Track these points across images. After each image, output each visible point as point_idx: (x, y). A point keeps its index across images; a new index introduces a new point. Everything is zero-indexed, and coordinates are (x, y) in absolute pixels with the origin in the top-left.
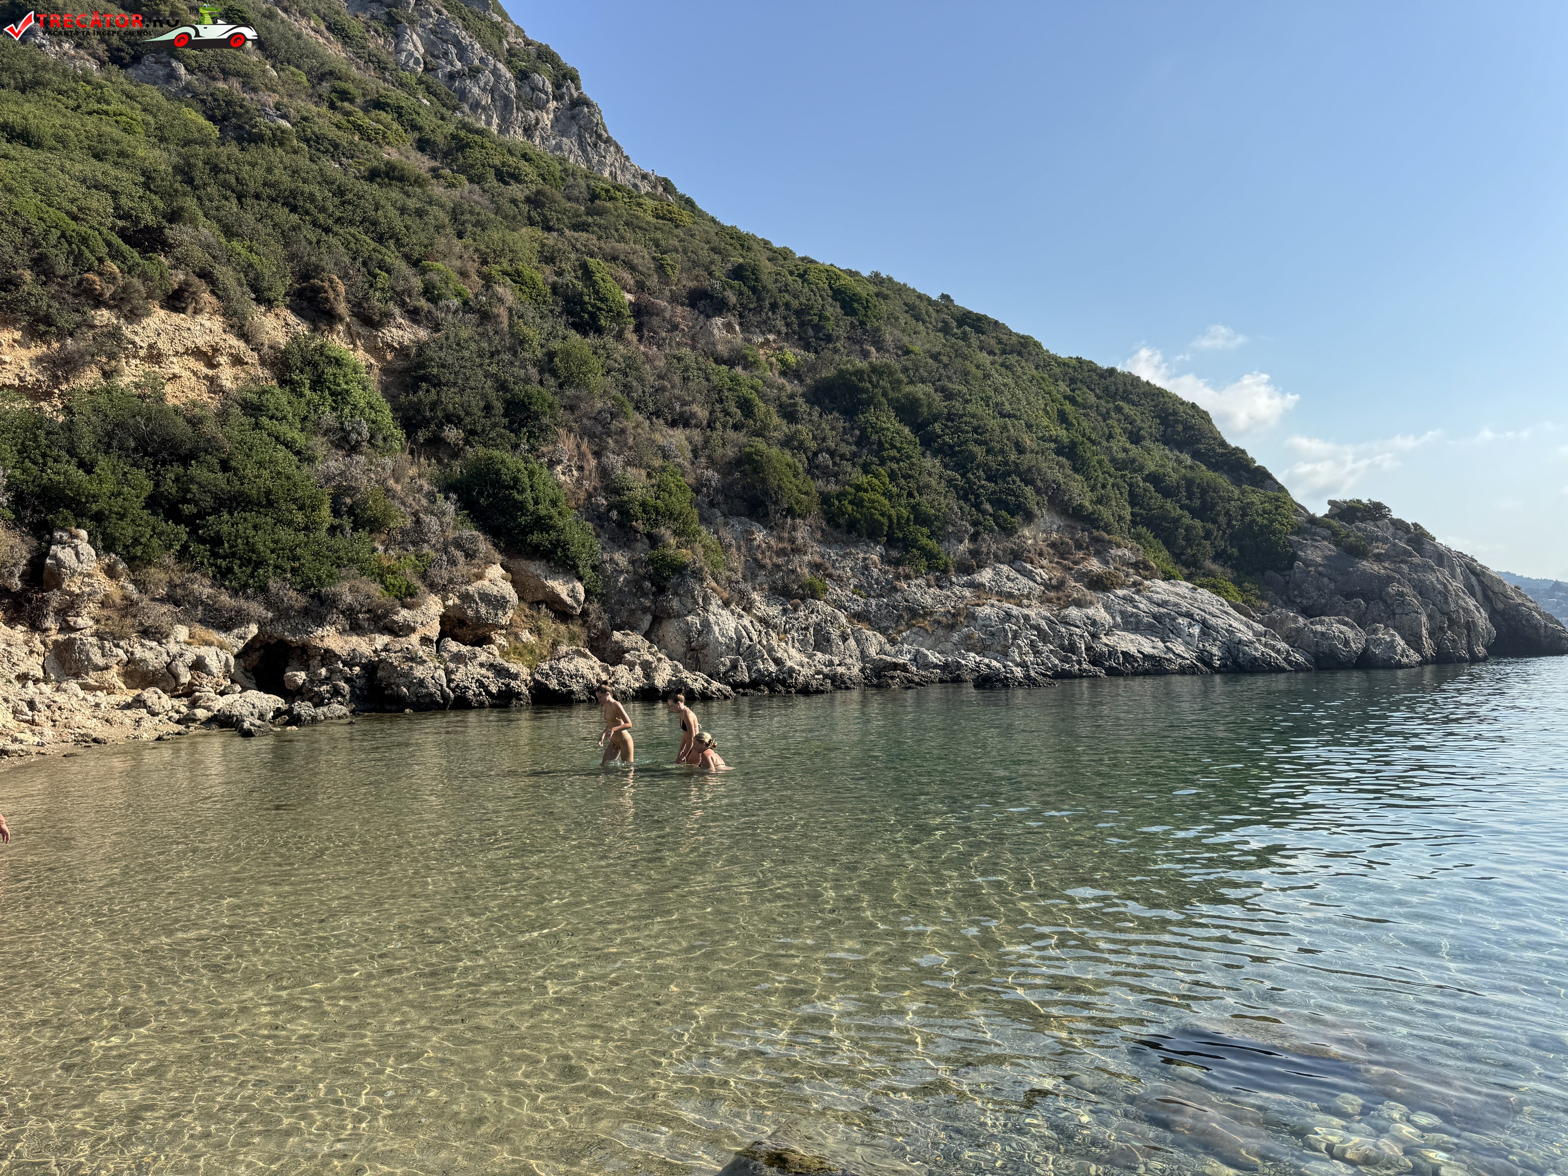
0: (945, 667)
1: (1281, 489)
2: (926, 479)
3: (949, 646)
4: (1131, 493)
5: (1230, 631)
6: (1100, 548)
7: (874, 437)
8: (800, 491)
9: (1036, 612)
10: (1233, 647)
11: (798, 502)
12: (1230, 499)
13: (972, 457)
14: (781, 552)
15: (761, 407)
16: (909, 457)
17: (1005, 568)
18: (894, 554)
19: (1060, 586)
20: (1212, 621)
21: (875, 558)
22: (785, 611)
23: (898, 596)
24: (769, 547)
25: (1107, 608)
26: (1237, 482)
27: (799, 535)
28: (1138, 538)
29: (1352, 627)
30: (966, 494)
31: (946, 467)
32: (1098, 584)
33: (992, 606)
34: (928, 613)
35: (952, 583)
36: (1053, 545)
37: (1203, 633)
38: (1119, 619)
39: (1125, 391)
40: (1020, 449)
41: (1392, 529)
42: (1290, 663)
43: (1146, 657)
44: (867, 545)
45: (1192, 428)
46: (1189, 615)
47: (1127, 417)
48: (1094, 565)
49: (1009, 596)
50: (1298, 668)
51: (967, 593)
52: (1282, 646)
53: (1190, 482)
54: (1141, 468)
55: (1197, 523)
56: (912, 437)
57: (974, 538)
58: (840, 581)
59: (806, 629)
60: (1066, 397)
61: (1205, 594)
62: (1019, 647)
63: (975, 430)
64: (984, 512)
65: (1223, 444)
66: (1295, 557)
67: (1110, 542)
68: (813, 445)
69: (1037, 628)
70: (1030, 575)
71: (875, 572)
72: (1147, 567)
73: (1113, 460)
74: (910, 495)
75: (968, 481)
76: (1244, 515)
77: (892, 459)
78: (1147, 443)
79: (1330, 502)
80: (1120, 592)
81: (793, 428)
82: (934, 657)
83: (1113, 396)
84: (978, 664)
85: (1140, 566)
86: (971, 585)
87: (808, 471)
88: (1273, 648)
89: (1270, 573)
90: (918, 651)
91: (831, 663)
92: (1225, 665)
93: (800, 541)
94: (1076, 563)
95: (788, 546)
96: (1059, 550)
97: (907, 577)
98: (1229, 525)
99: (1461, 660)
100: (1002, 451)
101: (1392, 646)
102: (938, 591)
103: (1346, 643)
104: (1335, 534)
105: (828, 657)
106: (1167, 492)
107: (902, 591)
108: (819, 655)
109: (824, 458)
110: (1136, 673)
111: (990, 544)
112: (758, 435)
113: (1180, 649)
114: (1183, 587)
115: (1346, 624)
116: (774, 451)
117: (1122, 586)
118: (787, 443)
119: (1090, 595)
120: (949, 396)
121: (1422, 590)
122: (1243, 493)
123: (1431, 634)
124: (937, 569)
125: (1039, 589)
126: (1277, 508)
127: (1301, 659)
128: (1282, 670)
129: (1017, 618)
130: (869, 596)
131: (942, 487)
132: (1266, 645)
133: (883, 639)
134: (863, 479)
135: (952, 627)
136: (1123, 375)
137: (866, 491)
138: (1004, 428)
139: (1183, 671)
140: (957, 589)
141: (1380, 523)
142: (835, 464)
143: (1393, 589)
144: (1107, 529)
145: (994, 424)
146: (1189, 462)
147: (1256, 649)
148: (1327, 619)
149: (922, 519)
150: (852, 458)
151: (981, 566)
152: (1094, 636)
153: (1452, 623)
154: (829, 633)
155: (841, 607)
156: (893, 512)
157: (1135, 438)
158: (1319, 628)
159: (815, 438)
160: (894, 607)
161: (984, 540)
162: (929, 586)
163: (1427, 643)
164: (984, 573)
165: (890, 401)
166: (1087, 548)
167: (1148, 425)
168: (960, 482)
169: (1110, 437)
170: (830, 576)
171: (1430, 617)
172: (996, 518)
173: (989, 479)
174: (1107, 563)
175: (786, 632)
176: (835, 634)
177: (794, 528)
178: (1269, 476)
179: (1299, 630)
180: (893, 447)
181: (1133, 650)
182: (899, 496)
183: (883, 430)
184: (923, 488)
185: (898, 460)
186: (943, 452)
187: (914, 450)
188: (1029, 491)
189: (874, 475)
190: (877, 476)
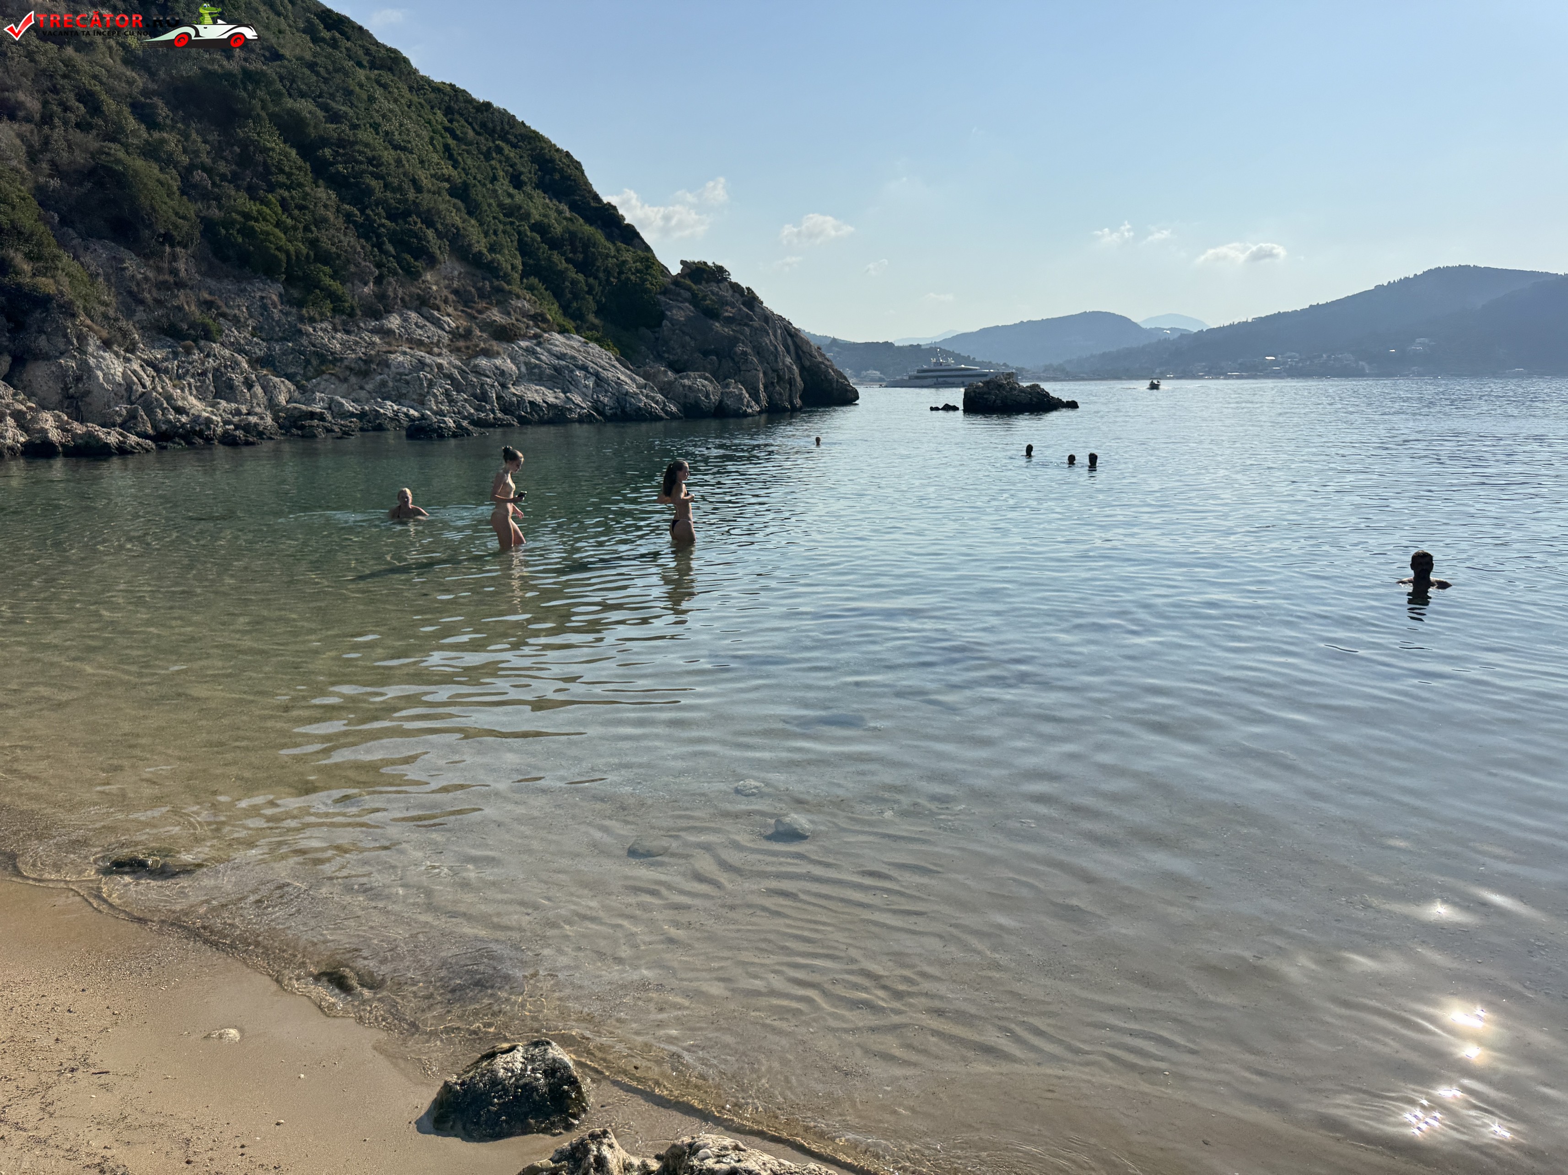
0: (362, 415)
1: (648, 249)
2: (322, 211)
3: (363, 394)
4: (520, 241)
5: (619, 383)
6: (501, 298)
7: (259, 158)
8: (177, 214)
9: (447, 360)
10: (622, 397)
11: (176, 226)
12: (607, 256)
13: (370, 191)
14: (162, 286)
15: (110, 105)
16: (300, 185)
17: (413, 315)
18: (295, 293)
19: (467, 335)
20: (604, 374)
21: (275, 298)
22: (175, 355)
23: (304, 341)
24: (146, 279)
25: (513, 359)
26: (610, 237)
27: (181, 266)
28: (531, 288)
29: (711, 381)
30: (366, 231)
31: (342, 199)
32: (505, 334)
33: (405, 353)
34: (337, 360)
35: (359, 328)
36: (456, 292)
37: (597, 384)
38: (523, 369)
39: (502, 129)
40: (419, 189)
41: (730, 292)
42: (666, 412)
43: (550, 406)
44: (262, 281)
45: (568, 178)
46: (584, 368)
47: (508, 159)
48: (496, 316)
49: (420, 344)
50: (672, 416)
51: (377, 339)
52: (659, 397)
53: (573, 235)
54: (528, 216)
55: (581, 277)
56: (300, 162)
57: (379, 281)
58: (236, 322)
59: (204, 373)
60: (446, 129)
61: (594, 348)
62: (435, 396)
63: (370, 161)
64: (386, 253)
65: (596, 198)
66: (662, 316)
67: (510, 292)
68: (185, 160)
69: (450, 377)
70: (437, 323)
71: (275, 311)
72: (545, 320)
73: (500, 205)
74: (306, 229)
75: (368, 218)
76: (621, 273)
77: (282, 185)
78: (528, 189)
79: (683, 262)
80: (523, 344)
81: (156, 135)
82: (349, 406)
83: (491, 132)
84: (396, 413)
85: (538, 318)
86: (380, 331)
87: (183, 193)
88: (653, 399)
89: (643, 330)
90: (332, 400)
91: (238, 412)
92: (615, 414)
93: (183, 274)
94: (480, 312)
95: (171, 279)
96: (463, 299)
97: (312, 320)
98: (608, 280)
99: (785, 409)
100: (400, 189)
101: (740, 398)
102: (345, 337)
103: (707, 396)
104: (694, 295)
105: (234, 405)
106: (554, 244)
107: (308, 335)
108: (223, 403)
109: (199, 175)
110: (542, 422)
111: (395, 288)
112: (114, 140)
113: (577, 399)
114: (577, 340)
115: (706, 379)
116: (139, 163)
117: (525, 337)
118: (151, 152)
119: (496, 346)
120: (334, 117)
121: (759, 351)
122: (618, 250)
123: (765, 387)
124: (342, 312)
125: (446, 338)
126: (648, 267)
127: (674, 409)
128: (660, 419)
129: (430, 366)
130: (272, 339)
131: (340, 222)
132: (647, 396)
133: (292, 388)
134: (253, 207)
135: (365, 374)
136: (498, 110)
137: (257, 220)
138: (399, 162)
139: (581, 420)
140: (366, 336)
141: (721, 285)
142: (214, 184)
143: (740, 348)
144: (506, 278)
145: (388, 155)
146: (568, 214)
147: (640, 401)
148: (692, 374)
149: (324, 258)
150: (234, 179)
151: (389, 312)
152: (504, 386)
153: (780, 378)
154: (231, 379)
155: (241, 351)
156: (292, 249)
157: (517, 182)
158: (686, 382)
159: (185, 151)
160: (301, 353)
161: (389, 283)
162: (335, 330)
163: (763, 395)
164: (392, 319)
165: (272, 117)
166: (489, 297)
167: (528, 171)
168: (360, 219)
169: (494, 179)
170: (224, 315)
171: (765, 373)
172: (399, 261)
173: (388, 218)
174: (509, 314)
175: (179, 377)
176: (237, 379)
177: (174, 258)
178: (637, 235)
179: (670, 383)
180: (282, 171)
181: (538, 399)
182: (295, 228)
183: (267, 150)
184: (320, 222)
185: (288, 188)
186: (337, 183)
187: (306, 178)
188: (430, 233)
189: (264, 202)
190: (267, 204)
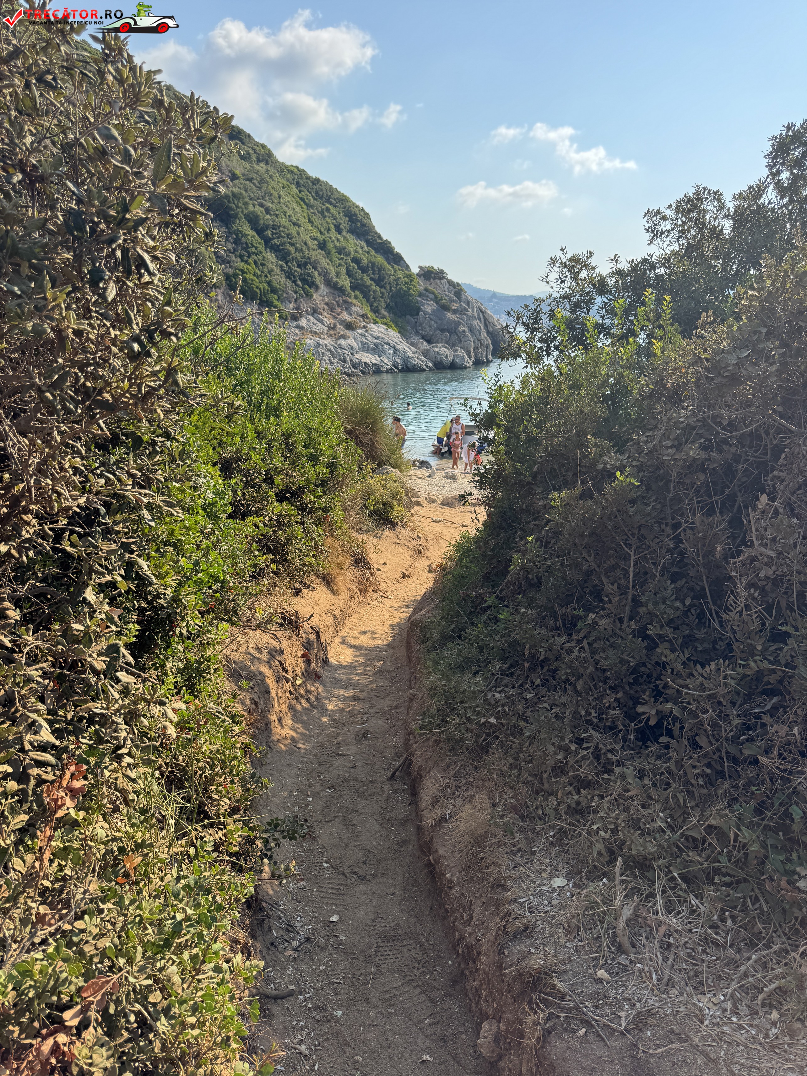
2: (270, 266)
4: (347, 269)
5: (405, 352)
6: (347, 306)
7: (243, 240)
9: (328, 341)
10: (406, 360)
12: (390, 275)
13: (289, 253)
16: (261, 252)
17: (311, 318)
19: (334, 328)
20: (397, 347)
25: (355, 339)
26: (387, 260)
28: (357, 298)
29: (448, 349)
30: (289, 275)
31: (278, 258)
32: (350, 326)
33: (310, 339)
35: (290, 326)
36: (327, 304)
37: (394, 352)
38: (360, 345)
39: (328, 195)
40: (308, 248)
41: (447, 285)
42: (427, 367)
43: (374, 365)
45: (364, 224)
46: (388, 344)
47: (333, 215)
48: (345, 316)
49: (316, 333)
50: (430, 369)
51: (297, 331)
52: (423, 358)
53: (373, 264)
54: (348, 253)
55: (378, 288)
56: (258, 239)
57: (296, 300)
61: (391, 332)
63: (287, 236)
64: (298, 286)
65: (380, 237)
66: (419, 310)
67: (351, 303)
69: (330, 350)
70: (321, 322)
72: (367, 318)
73: (336, 247)
74: (266, 276)
75: (289, 268)
76: (397, 284)
77: (254, 253)
78: (344, 233)
79: (420, 267)
80: (360, 331)
83: (322, 198)
85: (364, 316)
86: (298, 327)
88: (421, 360)
89: (408, 317)
92: (403, 368)
93: (220, 302)
94: (339, 315)
96: (331, 308)
98: (391, 289)
99: (484, 362)
100: (301, 250)
101: (463, 358)
103: (446, 357)
104: (436, 297)
106: (364, 270)
111: (305, 306)
113: (386, 360)
114: (383, 328)
115: (445, 347)
117: (359, 327)
119: (348, 333)
120: (268, 211)
121: (471, 330)
122: (395, 271)
123: (475, 350)
125: (326, 329)
126: (411, 281)
127: (431, 365)
129: (321, 345)
131: (278, 271)
132: (418, 358)
134: (244, 266)
136: (323, 183)
137: (247, 273)
138: (298, 234)
139: (387, 372)
140: (293, 329)
141: (442, 281)
143: (461, 328)
144: (347, 293)
145: (294, 230)
146: (366, 248)
147: (415, 361)
148: (438, 345)
149: (274, 291)
150: (234, 252)
151: (301, 317)
152: (352, 354)
153: (481, 344)
156: (261, 287)
157: (339, 230)
158: (436, 350)
161: (301, 302)
163: (473, 354)
164: (303, 320)
165: (246, 217)
166: (342, 306)
167: (344, 222)
168: (286, 268)
171: (474, 342)
172: (304, 289)
173: (299, 266)
174: (351, 315)
178: (401, 258)
179: (428, 351)
180: (253, 246)
181: (368, 361)
182: (261, 276)
183: (246, 235)
184: (270, 272)
185: (256, 254)
186: (275, 249)
187: (261, 248)
188: (316, 273)
189: (247, 262)
190: (249, 264)
